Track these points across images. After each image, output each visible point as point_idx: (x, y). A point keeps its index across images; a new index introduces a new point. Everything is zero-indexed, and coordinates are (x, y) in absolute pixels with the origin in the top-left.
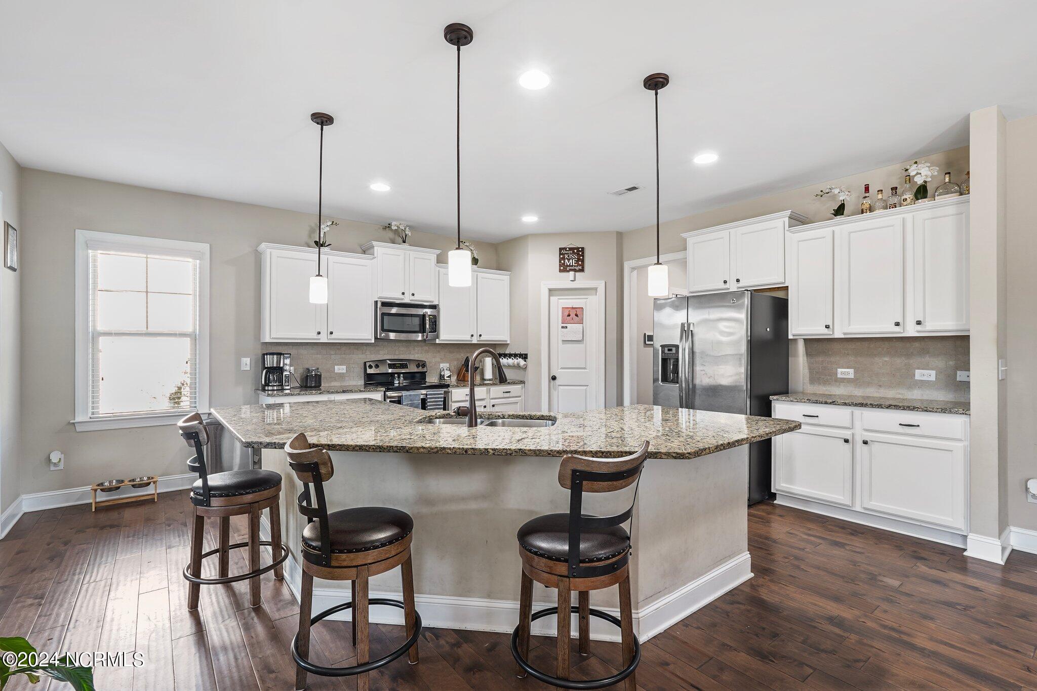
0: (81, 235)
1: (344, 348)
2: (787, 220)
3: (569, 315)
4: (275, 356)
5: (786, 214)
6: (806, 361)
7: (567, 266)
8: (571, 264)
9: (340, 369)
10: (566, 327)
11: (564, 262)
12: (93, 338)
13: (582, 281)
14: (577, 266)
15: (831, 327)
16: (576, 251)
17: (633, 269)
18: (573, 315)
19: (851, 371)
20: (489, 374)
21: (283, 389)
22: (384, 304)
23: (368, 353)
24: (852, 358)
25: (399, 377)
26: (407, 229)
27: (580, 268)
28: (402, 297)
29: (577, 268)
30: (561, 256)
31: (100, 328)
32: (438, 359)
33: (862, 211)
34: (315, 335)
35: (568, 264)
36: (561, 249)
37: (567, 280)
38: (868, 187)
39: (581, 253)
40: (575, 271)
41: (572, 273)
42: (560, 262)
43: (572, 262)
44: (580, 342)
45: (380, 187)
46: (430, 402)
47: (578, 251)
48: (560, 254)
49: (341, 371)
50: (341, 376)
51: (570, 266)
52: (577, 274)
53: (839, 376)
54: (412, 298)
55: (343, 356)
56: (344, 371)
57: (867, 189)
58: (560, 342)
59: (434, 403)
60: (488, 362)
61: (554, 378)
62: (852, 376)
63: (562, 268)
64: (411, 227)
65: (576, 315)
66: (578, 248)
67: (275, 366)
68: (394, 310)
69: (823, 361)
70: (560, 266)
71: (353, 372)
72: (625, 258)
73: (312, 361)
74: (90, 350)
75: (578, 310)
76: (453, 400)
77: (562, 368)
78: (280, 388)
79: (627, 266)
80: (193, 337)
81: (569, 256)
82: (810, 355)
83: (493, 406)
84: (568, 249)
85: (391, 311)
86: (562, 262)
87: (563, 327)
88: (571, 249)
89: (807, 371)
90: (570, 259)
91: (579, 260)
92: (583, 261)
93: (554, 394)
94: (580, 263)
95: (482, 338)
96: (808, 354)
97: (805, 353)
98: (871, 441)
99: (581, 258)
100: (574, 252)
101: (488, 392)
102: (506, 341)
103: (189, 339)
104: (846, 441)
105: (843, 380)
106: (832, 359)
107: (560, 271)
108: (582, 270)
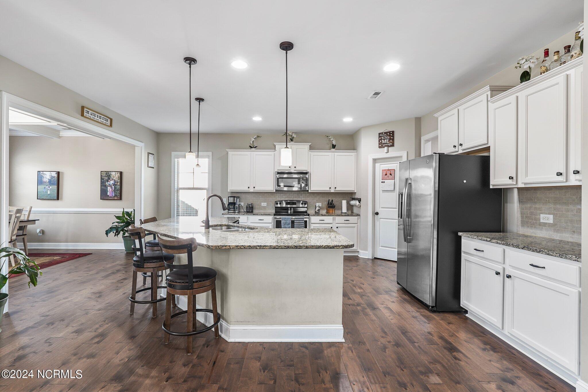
0: (173, 154)
1: (266, 194)
2: (489, 93)
3: (386, 175)
4: (232, 198)
5: (486, 89)
6: (519, 207)
7: (384, 144)
8: (386, 143)
9: (264, 204)
10: (384, 182)
11: (382, 141)
12: (177, 191)
13: (393, 152)
14: (390, 143)
15: (515, 178)
16: (388, 134)
17: (428, 141)
18: (388, 174)
19: (551, 217)
20: (344, 210)
21: (235, 212)
22: (278, 173)
23: (277, 197)
24: (552, 206)
25: (291, 209)
26: (293, 134)
27: (391, 144)
28: (289, 169)
29: (389, 145)
30: (380, 138)
31: (180, 186)
32: (315, 201)
33: (541, 73)
34: (247, 189)
35: (384, 142)
36: (379, 134)
37: (383, 153)
38: (548, 51)
39: (391, 135)
40: (388, 146)
41: (386, 148)
42: (379, 141)
43: (386, 141)
44: (393, 191)
45: (257, 119)
46: (296, 222)
47: (390, 134)
48: (379, 137)
49: (264, 205)
50: (264, 208)
51: (385, 143)
52: (390, 148)
53: (542, 221)
54: (295, 169)
55: (266, 198)
56: (266, 205)
57: (547, 53)
58: (381, 192)
59: (298, 223)
60: (344, 203)
61: (377, 214)
62: (551, 221)
63: (380, 145)
64: (295, 133)
65: (391, 174)
66: (390, 132)
67: (232, 202)
68: (285, 176)
69: (530, 207)
70: (379, 144)
71: (270, 206)
72: (422, 134)
73: (250, 200)
74: (176, 195)
75: (391, 171)
76: (312, 222)
77: (382, 208)
78: (234, 212)
79: (423, 139)
80: (207, 190)
81: (384, 138)
82: (522, 202)
83: (337, 228)
84: (384, 133)
85: (283, 176)
86: (381, 141)
87: (382, 182)
88: (385, 133)
89: (520, 215)
90: (385, 139)
91: (390, 139)
92: (393, 140)
93: (377, 223)
94: (391, 141)
95: (336, 189)
96: (521, 201)
97: (518, 200)
98: (514, 276)
99: (392, 137)
100: (387, 134)
101: (334, 220)
102: (354, 191)
103: (206, 190)
104: (498, 273)
105: (545, 224)
106: (537, 206)
107: (380, 147)
108: (393, 145)
